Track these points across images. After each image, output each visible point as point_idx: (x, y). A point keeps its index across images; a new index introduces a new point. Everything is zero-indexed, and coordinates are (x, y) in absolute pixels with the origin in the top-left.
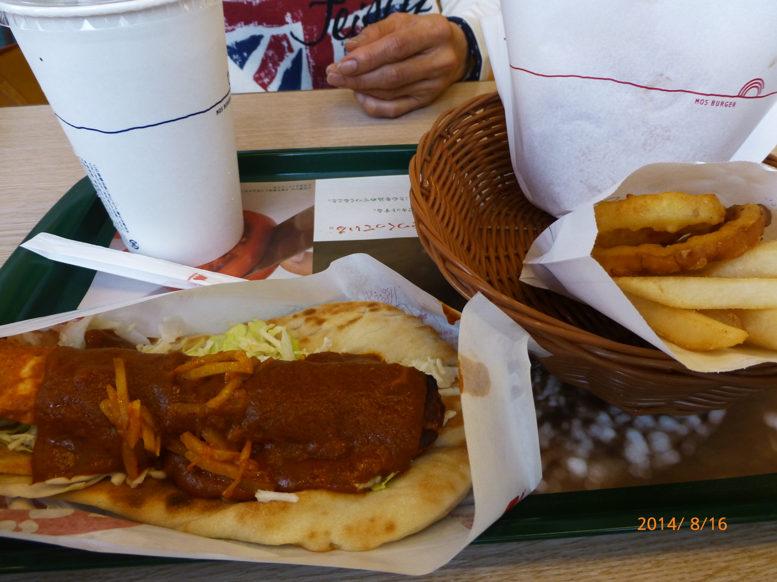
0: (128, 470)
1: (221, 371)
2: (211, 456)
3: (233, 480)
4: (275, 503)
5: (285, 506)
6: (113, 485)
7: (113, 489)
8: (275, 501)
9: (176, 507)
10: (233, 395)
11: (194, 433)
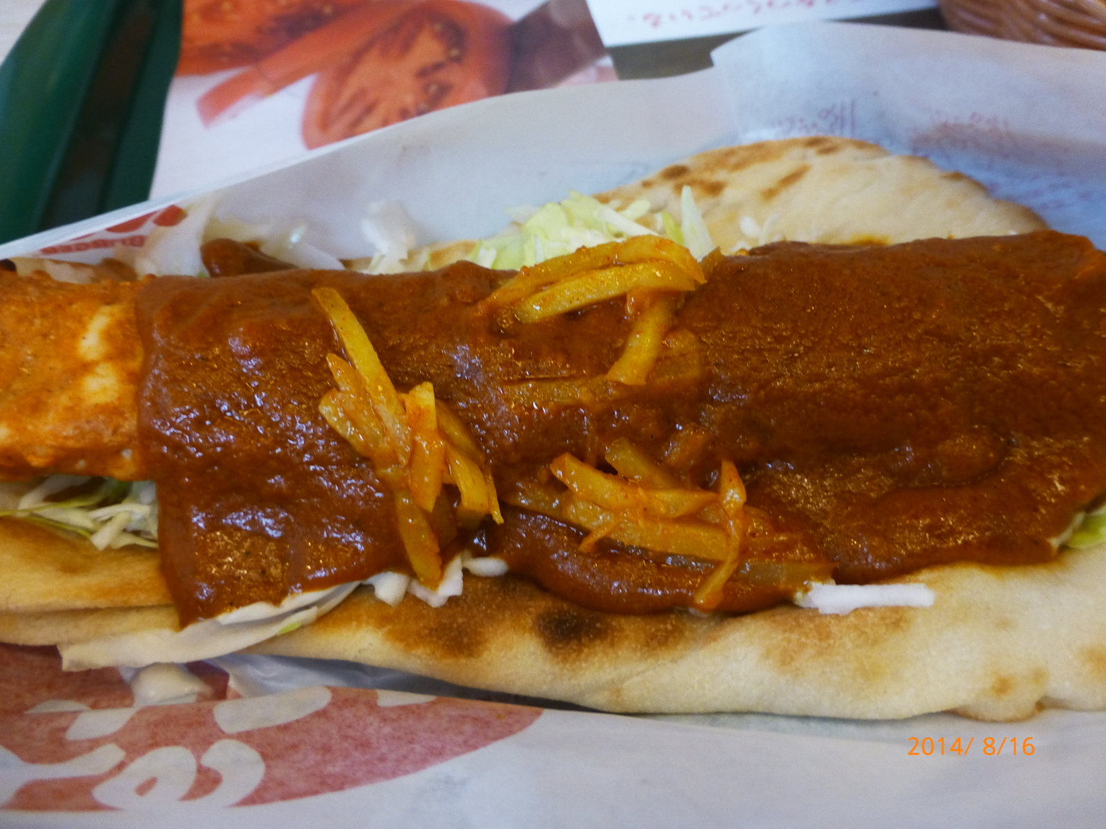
0: (417, 563)
1: (613, 292)
2: (645, 509)
3: (718, 564)
4: (871, 614)
5: (897, 618)
6: (382, 603)
7: (385, 616)
8: (869, 609)
9: (574, 644)
10: (665, 347)
11: (580, 456)
